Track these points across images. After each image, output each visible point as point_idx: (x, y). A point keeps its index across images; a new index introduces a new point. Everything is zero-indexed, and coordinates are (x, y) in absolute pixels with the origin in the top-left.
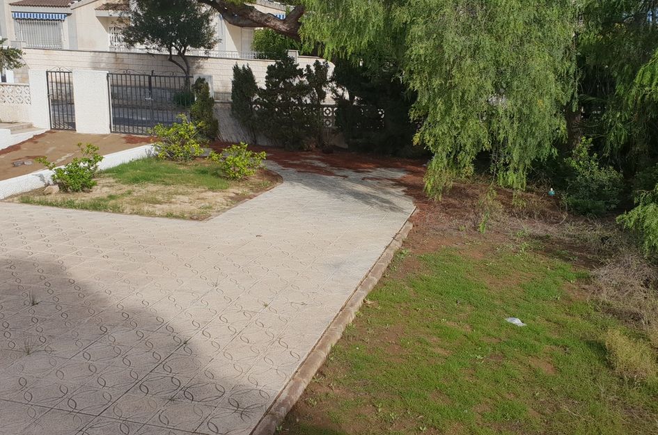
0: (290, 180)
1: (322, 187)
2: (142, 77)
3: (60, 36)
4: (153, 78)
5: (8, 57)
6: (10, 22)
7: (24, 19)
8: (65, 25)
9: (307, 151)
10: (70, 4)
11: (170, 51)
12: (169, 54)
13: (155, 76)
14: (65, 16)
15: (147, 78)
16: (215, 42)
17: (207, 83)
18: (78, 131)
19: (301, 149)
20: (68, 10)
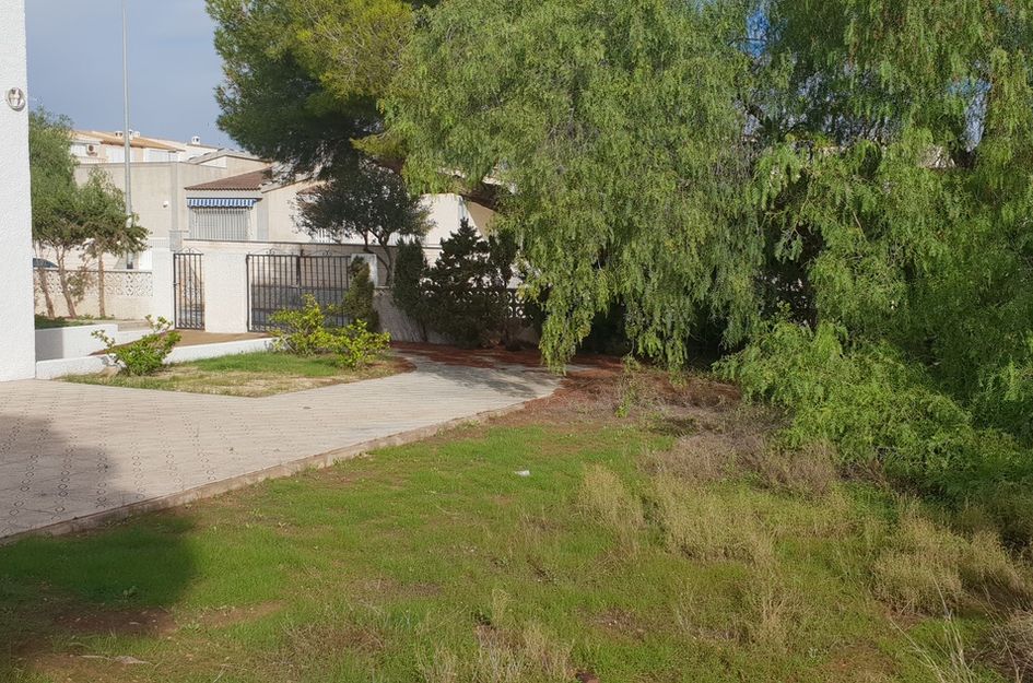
0: (425, 369)
1: (458, 377)
2: (288, 259)
3: (246, 228)
4: (302, 260)
5: (131, 237)
6: (183, 211)
7: (201, 207)
8: (253, 214)
9: (488, 348)
10: (260, 186)
11: (366, 240)
12: (363, 242)
13: (305, 257)
14: (254, 202)
15: (294, 259)
16: (429, 227)
17: (367, 265)
18: (207, 331)
19: (480, 346)
20: (257, 194)
